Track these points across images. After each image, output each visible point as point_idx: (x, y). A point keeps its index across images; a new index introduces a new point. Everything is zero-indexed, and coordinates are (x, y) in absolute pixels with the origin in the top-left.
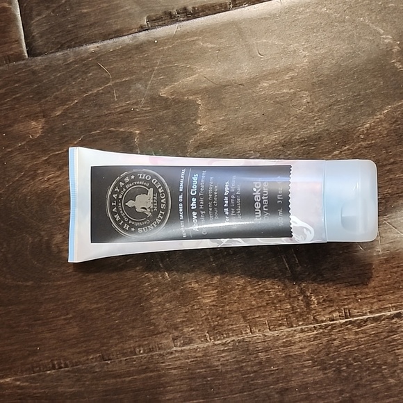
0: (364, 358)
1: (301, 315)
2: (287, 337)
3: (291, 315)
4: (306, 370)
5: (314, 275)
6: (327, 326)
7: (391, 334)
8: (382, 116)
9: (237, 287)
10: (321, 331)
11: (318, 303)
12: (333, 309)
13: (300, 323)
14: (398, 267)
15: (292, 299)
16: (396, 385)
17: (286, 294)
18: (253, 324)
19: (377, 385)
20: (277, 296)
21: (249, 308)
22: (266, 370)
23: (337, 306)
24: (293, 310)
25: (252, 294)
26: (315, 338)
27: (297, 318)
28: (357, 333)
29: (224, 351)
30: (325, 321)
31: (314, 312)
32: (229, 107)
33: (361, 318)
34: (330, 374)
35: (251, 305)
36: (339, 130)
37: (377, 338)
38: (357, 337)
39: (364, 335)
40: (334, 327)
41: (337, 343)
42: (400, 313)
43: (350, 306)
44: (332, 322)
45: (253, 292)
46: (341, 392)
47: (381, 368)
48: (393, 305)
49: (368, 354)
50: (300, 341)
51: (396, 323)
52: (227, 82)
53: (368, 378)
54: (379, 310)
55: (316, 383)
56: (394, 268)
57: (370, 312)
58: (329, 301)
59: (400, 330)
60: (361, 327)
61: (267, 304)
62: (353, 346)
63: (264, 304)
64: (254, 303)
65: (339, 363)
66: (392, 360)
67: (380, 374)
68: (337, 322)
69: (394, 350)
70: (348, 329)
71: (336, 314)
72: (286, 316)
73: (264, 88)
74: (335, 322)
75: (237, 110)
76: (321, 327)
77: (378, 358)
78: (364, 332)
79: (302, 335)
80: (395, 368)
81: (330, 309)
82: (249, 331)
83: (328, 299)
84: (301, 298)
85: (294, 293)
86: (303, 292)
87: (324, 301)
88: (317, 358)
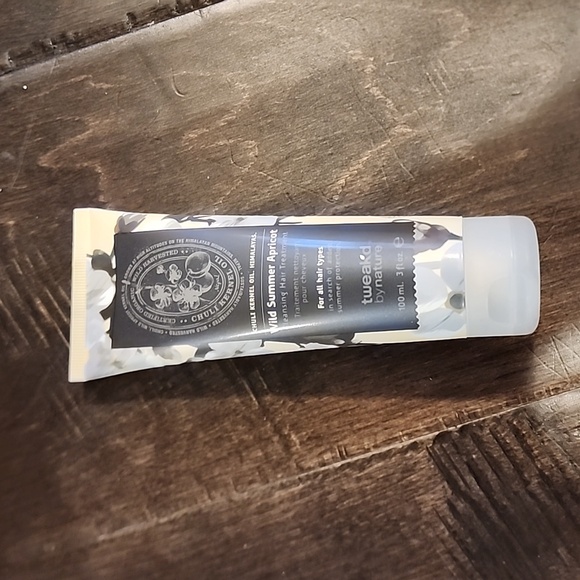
0: (373, 514)
1: (279, 464)
2: (262, 498)
3: (264, 466)
4: (293, 543)
5: (291, 403)
6: (316, 475)
7: (406, 475)
8: (361, 166)
9: (183, 436)
10: (309, 482)
11: (301, 443)
12: (323, 449)
13: (279, 476)
14: (405, 377)
15: (263, 443)
16: (422, 547)
17: (255, 437)
18: (211, 486)
19: (395, 551)
20: (242, 441)
21: (203, 463)
22: (236, 551)
23: (328, 443)
24: (266, 458)
25: (206, 443)
26: (302, 494)
27: (274, 469)
28: (359, 479)
29: (173, 532)
30: (313, 468)
31: (295, 457)
32: (144, 173)
33: (362, 456)
34: (328, 543)
35: (206, 458)
36: (303, 193)
37: (388, 484)
38: (361, 484)
39: (370, 481)
40: (326, 474)
41: (332, 497)
42: (415, 442)
43: (346, 442)
44: (323, 469)
45: (207, 439)
46: (347, 568)
47: (398, 525)
48: (405, 432)
49: (378, 508)
51: (412, 457)
52: (136, 136)
53: (383, 542)
54: (387, 442)
55: (309, 559)
56: (400, 379)
57: (376, 447)
58: (316, 438)
59: (418, 467)
60: (364, 469)
61: (229, 454)
62: (356, 498)
63: (225, 454)
64: (210, 455)
65: (340, 527)
66: (412, 511)
67: (398, 534)
68: (331, 467)
69: (414, 497)
70: (346, 475)
71: (327, 456)
72: (258, 467)
73: (191, 140)
74: (326, 467)
75: (155, 176)
76: (308, 478)
77: (393, 512)
78: (369, 477)
79: (284, 493)
80: (418, 523)
81: (320, 450)
82: (206, 497)
83: (315, 435)
84: (276, 439)
85: (266, 433)
86: (277, 430)
87: (309, 439)
88: (307, 523)
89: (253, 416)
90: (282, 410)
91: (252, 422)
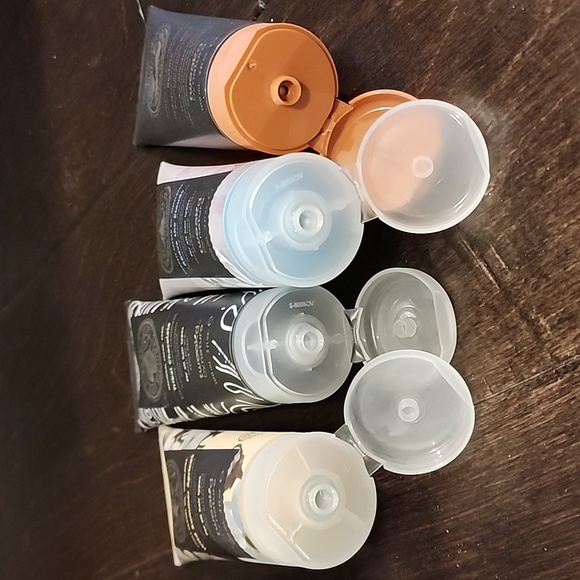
1: (531, 356)
2: (519, 399)
3: (516, 360)
4: (560, 451)
5: (534, 280)
11: (553, 327)
13: (534, 371)
15: (511, 333)
17: (501, 326)
20: (490, 333)
22: (501, 462)
24: (517, 350)
26: (562, 392)
27: (526, 362)
31: (548, 345)
50: (539, 403)
58: (568, 319)
61: (479, 350)
63: (474, 350)
72: (510, 362)
73: (398, 9)
75: (375, 61)
76: (567, 370)
79: (541, 391)
81: (573, 334)
83: (566, 315)
84: (524, 325)
85: (512, 321)
86: (524, 316)
87: (561, 321)
88: (572, 426)
89: (496, 303)
90: (525, 290)
91: (495, 310)
